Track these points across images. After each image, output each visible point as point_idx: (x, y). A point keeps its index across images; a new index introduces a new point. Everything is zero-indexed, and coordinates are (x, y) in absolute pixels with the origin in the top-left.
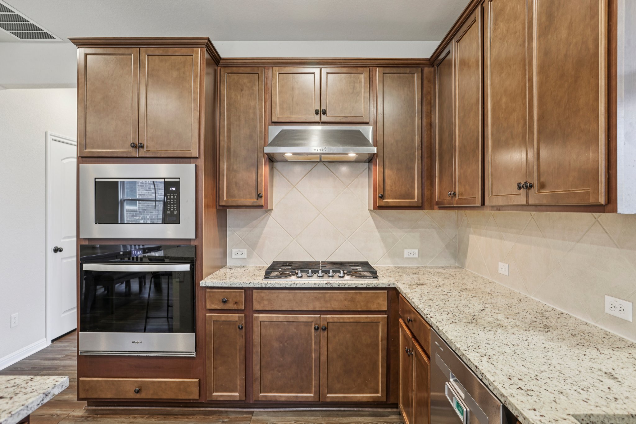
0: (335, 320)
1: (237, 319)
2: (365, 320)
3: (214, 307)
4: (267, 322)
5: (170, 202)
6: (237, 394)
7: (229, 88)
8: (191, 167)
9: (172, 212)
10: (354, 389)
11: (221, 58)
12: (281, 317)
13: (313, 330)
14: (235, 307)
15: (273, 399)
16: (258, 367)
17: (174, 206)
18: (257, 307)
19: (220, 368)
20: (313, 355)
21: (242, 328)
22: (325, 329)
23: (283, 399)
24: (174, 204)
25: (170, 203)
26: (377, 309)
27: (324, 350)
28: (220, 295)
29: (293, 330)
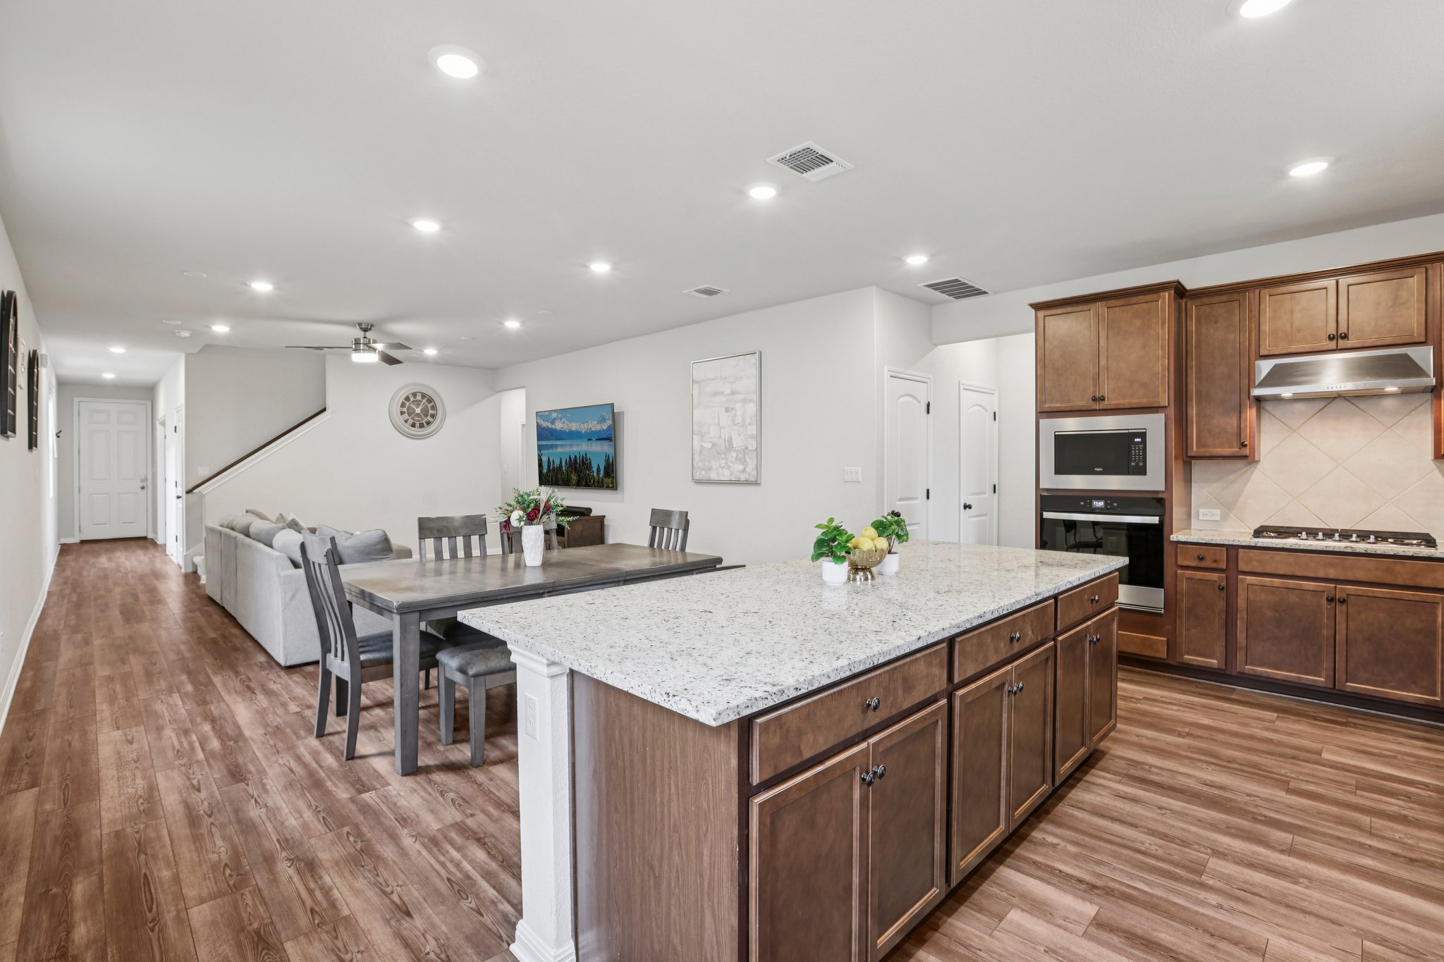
0: (1360, 593)
1: (1216, 579)
2: (1412, 598)
3: (1186, 563)
4: (1257, 587)
5: (1135, 453)
6: (1216, 661)
7: (1198, 321)
8: (1159, 418)
9: (1137, 464)
10: (1393, 684)
11: (1187, 291)
12: (1277, 581)
13: (1324, 602)
14: (1214, 565)
15: (1265, 675)
16: (1244, 635)
17: (1139, 458)
18: (1242, 567)
19: (1193, 630)
20: (1325, 632)
21: (1223, 588)
22: (1343, 601)
23: (1279, 677)
24: (1139, 455)
25: (1135, 455)
26: (1432, 586)
27: (1341, 627)
28: (1197, 551)
29: (1293, 598)
